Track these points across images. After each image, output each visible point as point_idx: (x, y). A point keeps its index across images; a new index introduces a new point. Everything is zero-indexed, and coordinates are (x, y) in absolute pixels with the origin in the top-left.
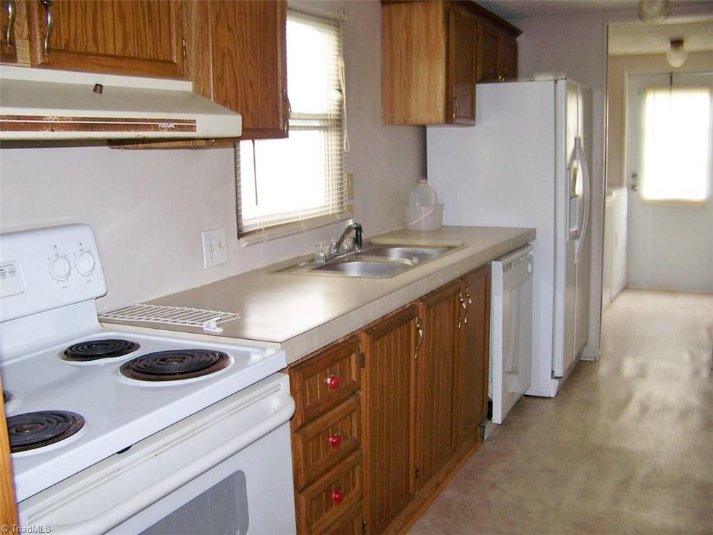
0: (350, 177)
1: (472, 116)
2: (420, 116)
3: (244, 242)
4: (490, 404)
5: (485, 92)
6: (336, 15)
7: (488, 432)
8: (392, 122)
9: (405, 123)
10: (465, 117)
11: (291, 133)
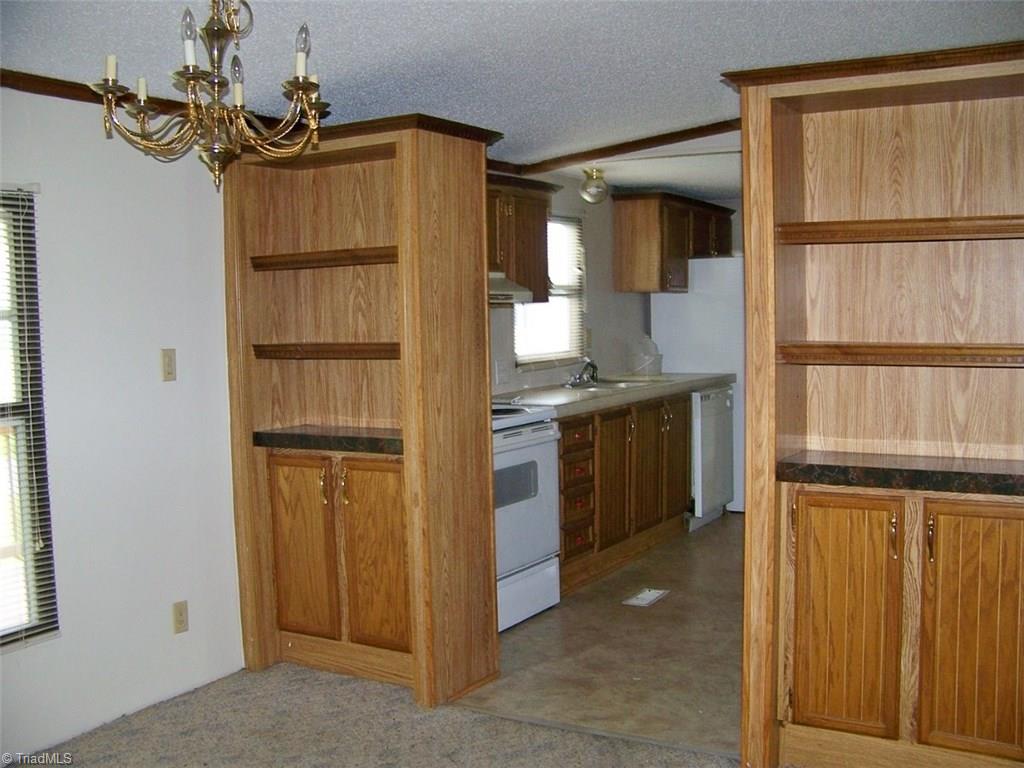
0: (589, 331)
1: (685, 285)
2: (641, 285)
3: (520, 370)
4: (693, 501)
5: (696, 265)
6: (577, 215)
7: (693, 526)
8: (621, 291)
9: (631, 291)
10: (680, 287)
11: (550, 298)
